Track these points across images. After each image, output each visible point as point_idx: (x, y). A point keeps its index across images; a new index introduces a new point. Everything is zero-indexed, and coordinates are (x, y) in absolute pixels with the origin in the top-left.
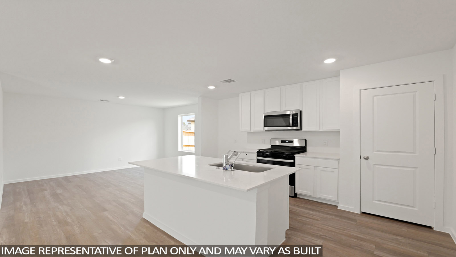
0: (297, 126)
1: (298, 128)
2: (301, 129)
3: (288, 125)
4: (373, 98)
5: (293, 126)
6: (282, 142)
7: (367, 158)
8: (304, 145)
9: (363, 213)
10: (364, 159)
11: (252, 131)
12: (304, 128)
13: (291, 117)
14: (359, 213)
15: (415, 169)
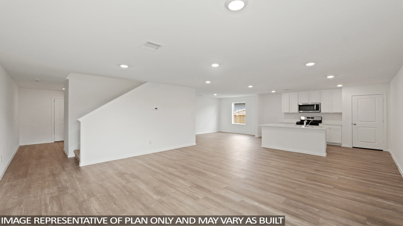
0: (319, 110)
1: (319, 111)
2: (320, 112)
3: (313, 110)
4: (358, 100)
5: (316, 110)
6: (308, 118)
7: (355, 124)
8: (321, 120)
9: (353, 147)
10: (354, 125)
11: (290, 112)
12: (322, 112)
13: (315, 106)
14: (352, 147)
15: (375, 128)
